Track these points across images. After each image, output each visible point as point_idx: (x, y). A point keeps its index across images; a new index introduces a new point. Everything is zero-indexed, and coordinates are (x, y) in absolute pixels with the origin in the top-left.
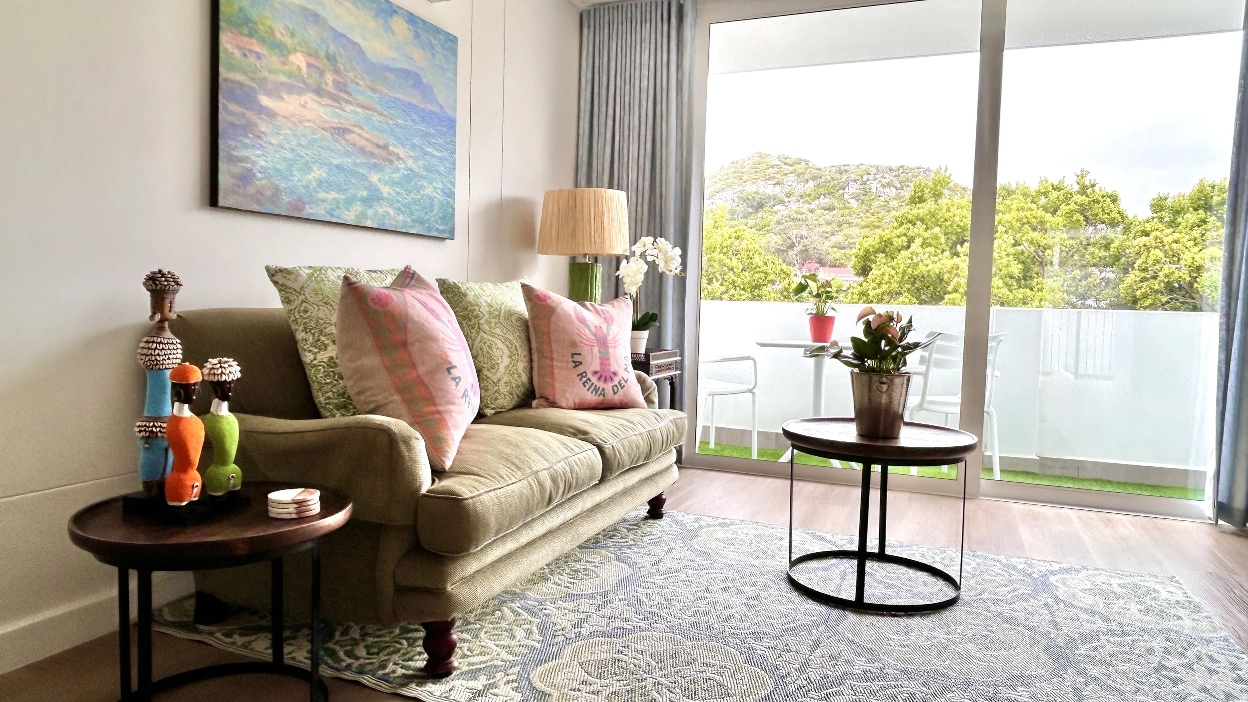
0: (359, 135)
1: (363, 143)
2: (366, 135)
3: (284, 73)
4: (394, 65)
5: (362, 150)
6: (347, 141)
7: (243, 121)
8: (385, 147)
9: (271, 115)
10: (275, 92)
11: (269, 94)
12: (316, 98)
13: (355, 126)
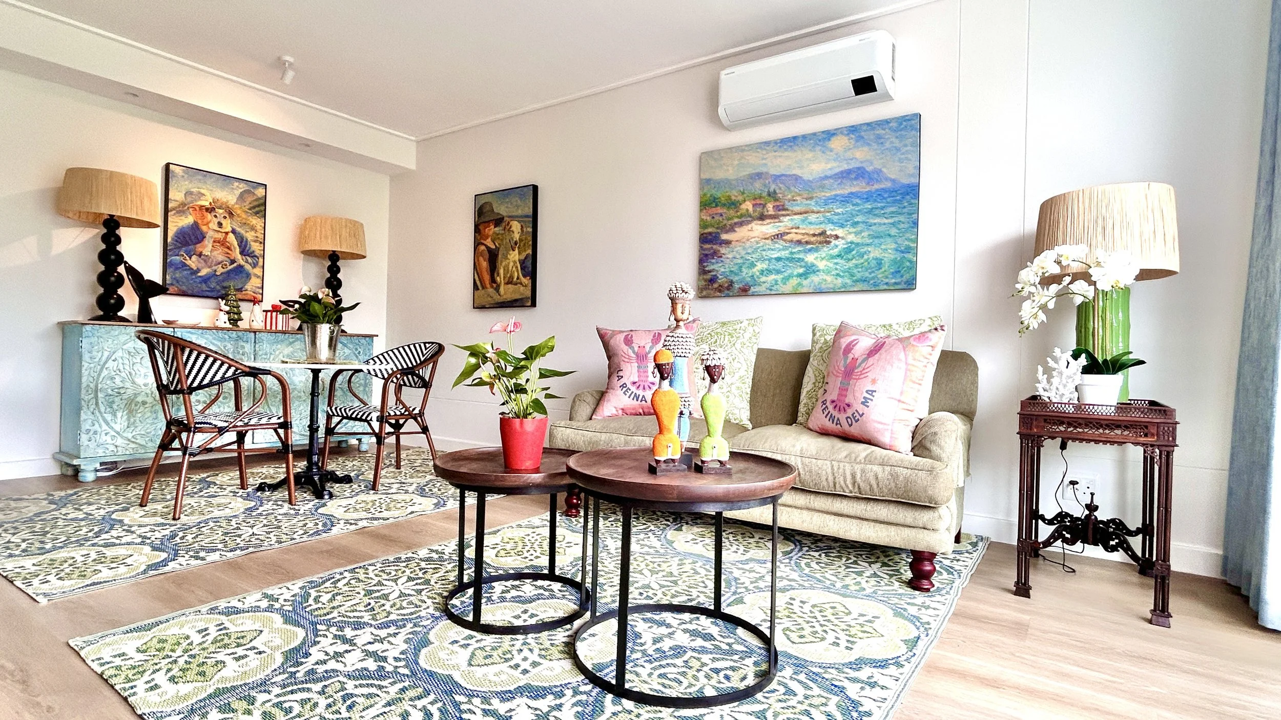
0: (796, 233)
1: (799, 237)
2: (804, 231)
3: (738, 217)
4: (829, 173)
5: (799, 242)
6: (785, 240)
7: (712, 251)
8: (823, 233)
9: (728, 243)
10: (732, 229)
11: (727, 232)
12: (761, 222)
13: (792, 228)
